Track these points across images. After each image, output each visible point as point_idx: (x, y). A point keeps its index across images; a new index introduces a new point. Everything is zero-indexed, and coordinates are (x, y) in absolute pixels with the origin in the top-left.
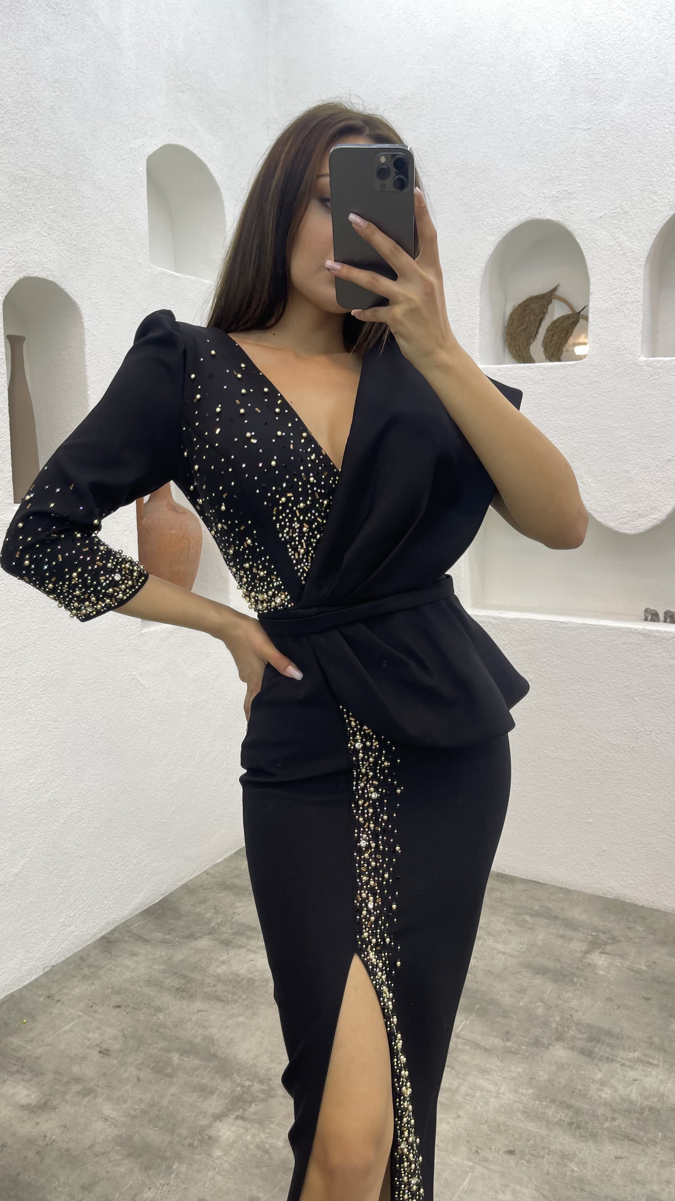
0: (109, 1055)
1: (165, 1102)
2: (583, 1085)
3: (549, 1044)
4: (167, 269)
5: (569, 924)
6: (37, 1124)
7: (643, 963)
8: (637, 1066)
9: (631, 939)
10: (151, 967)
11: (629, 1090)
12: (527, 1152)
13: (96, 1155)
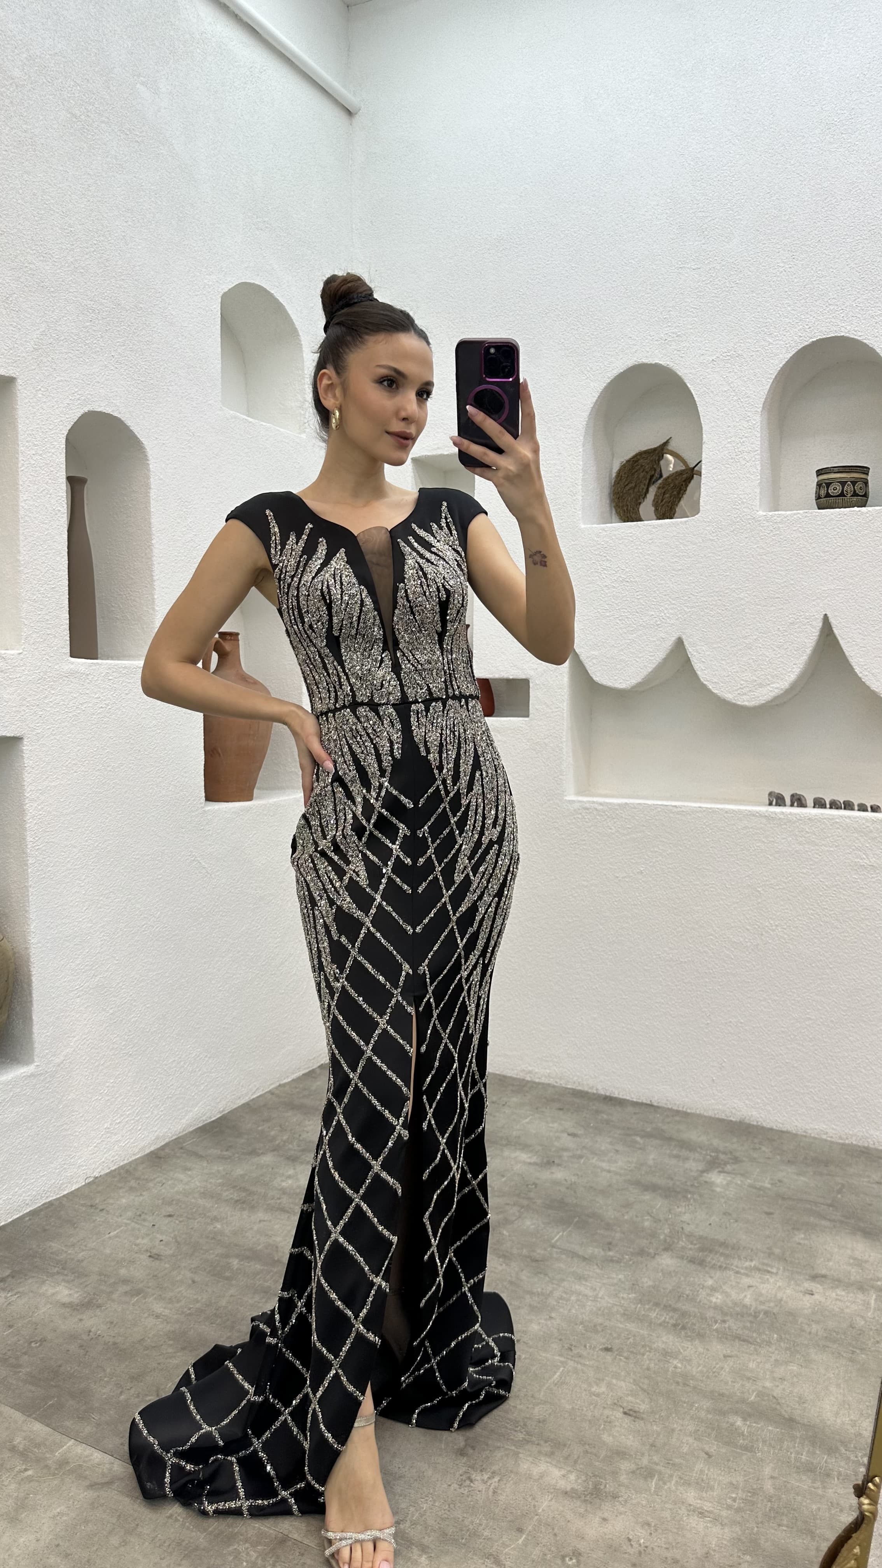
0: (161, 1260)
1: (223, 1302)
2: (691, 1290)
3: (655, 1254)
4: (241, 413)
5: (685, 1145)
6: (81, 1320)
7: (767, 1182)
8: (753, 1274)
9: (755, 1159)
10: (207, 1181)
11: (743, 1295)
12: (625, 1349)
13: (146, 1348)
